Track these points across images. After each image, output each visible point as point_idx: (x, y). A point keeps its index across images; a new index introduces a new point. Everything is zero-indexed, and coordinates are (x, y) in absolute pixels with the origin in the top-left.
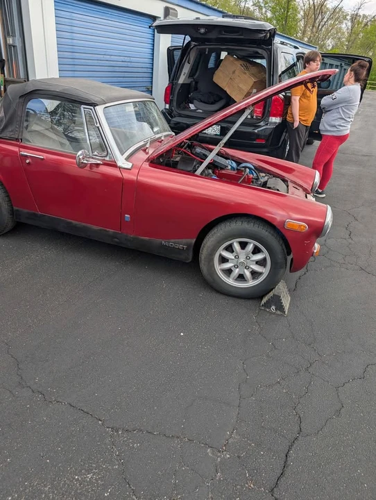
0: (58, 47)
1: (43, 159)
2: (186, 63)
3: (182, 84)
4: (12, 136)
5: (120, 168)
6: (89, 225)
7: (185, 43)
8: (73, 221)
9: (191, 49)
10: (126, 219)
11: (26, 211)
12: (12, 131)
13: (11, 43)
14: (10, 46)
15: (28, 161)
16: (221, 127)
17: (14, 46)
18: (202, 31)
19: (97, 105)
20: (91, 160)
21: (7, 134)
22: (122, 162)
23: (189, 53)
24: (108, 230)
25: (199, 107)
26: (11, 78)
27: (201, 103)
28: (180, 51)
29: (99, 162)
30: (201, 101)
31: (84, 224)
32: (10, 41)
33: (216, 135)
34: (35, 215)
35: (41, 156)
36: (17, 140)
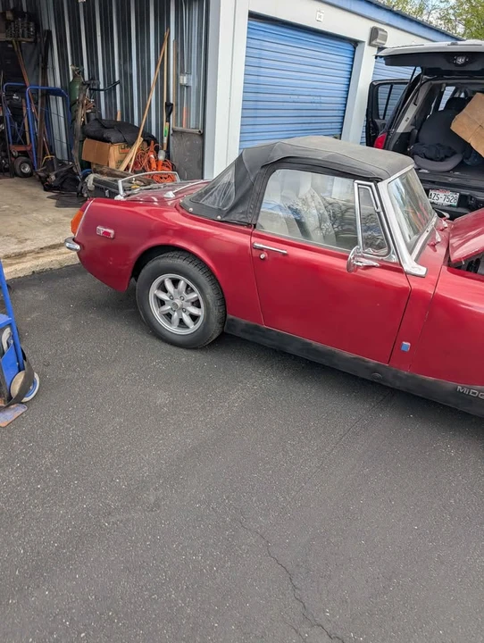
0: (244, 87)
1: (284, 254)
2: (412, 105)
3: (402, 134)
4: (243, 220)
5: (406, 273)
6: (337, 350)
7: (414, 77)
8: (314, 343)
9: (421, 85)
10: (403, 349)
11: (244, 321)
12: (242, 213)
13: (185, 82)
14: (182, 86)
15: (262, 256)
16: (461, 196)
17: (187, 87)
18: (461, 60)
19: (382, 180)
20: (362, 260)
21: (236, 217)
22: (410, 265)
23: (418, 90)
24: (367, 359)
25: (422, 165)
26: (179, 128)
27: (425, 160)
28: (406, 86)
29: (375, 264)
30: (426, 157)
31: (329, 348)
32: (184, 80)
33: (450, 206)
34: (257, 328)
35: (284, 250)
36: (249, 225)
